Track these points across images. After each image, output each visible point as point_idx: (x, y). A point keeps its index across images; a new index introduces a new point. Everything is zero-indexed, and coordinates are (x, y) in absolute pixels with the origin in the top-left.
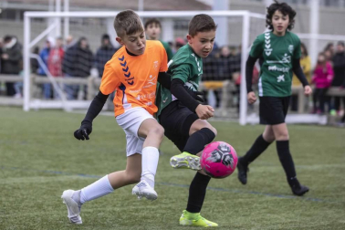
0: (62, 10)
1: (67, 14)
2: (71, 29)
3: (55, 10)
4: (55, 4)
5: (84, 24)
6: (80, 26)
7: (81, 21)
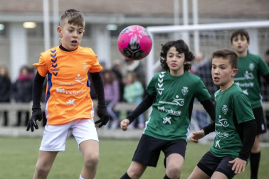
0: (191, 24)
1: (197, 27)
2: (201, 45)
3: (181, 24)
4: (181, 16)
5: (217, 37)
6: (214, 41)
7: (214, 34)
